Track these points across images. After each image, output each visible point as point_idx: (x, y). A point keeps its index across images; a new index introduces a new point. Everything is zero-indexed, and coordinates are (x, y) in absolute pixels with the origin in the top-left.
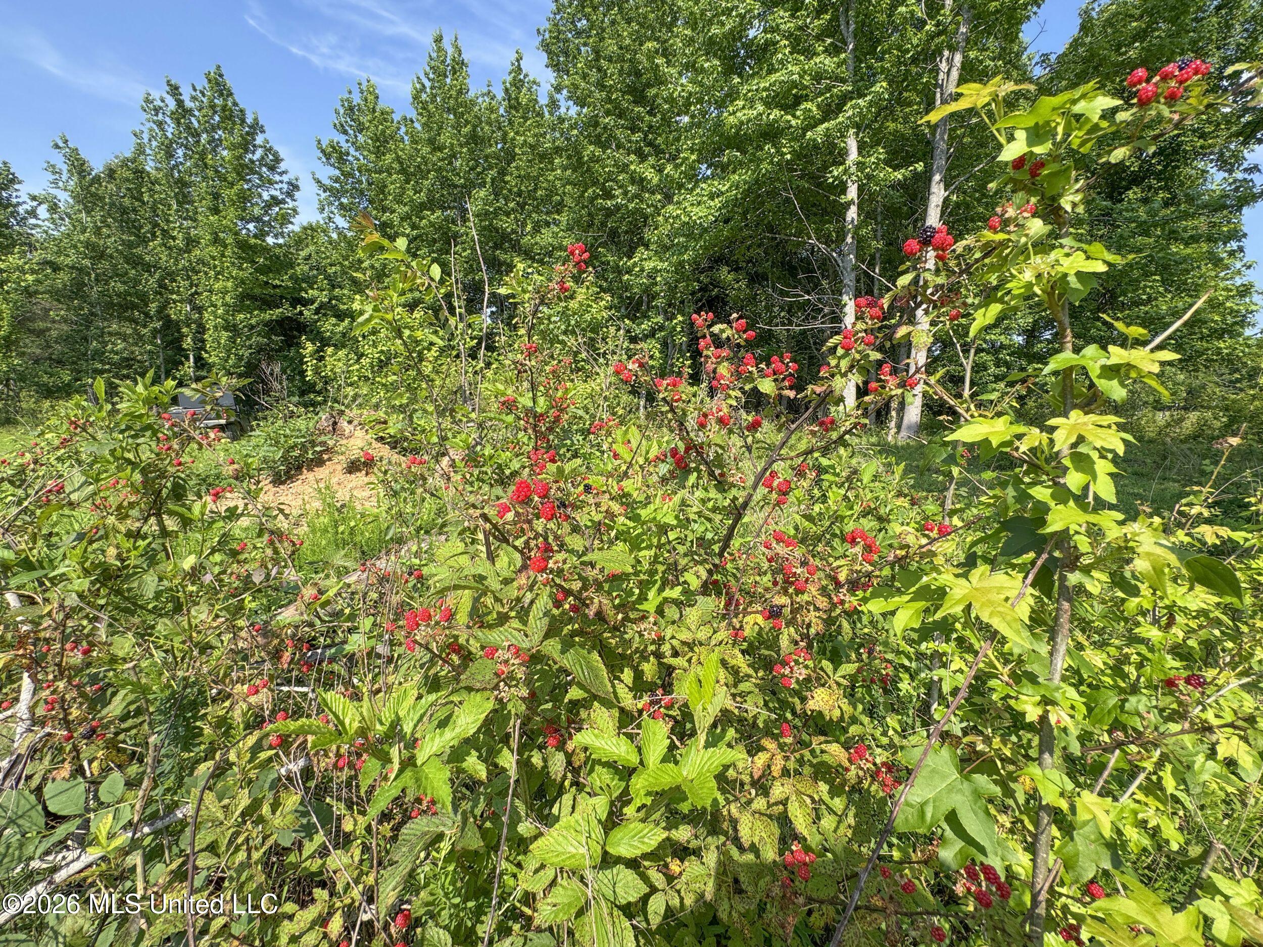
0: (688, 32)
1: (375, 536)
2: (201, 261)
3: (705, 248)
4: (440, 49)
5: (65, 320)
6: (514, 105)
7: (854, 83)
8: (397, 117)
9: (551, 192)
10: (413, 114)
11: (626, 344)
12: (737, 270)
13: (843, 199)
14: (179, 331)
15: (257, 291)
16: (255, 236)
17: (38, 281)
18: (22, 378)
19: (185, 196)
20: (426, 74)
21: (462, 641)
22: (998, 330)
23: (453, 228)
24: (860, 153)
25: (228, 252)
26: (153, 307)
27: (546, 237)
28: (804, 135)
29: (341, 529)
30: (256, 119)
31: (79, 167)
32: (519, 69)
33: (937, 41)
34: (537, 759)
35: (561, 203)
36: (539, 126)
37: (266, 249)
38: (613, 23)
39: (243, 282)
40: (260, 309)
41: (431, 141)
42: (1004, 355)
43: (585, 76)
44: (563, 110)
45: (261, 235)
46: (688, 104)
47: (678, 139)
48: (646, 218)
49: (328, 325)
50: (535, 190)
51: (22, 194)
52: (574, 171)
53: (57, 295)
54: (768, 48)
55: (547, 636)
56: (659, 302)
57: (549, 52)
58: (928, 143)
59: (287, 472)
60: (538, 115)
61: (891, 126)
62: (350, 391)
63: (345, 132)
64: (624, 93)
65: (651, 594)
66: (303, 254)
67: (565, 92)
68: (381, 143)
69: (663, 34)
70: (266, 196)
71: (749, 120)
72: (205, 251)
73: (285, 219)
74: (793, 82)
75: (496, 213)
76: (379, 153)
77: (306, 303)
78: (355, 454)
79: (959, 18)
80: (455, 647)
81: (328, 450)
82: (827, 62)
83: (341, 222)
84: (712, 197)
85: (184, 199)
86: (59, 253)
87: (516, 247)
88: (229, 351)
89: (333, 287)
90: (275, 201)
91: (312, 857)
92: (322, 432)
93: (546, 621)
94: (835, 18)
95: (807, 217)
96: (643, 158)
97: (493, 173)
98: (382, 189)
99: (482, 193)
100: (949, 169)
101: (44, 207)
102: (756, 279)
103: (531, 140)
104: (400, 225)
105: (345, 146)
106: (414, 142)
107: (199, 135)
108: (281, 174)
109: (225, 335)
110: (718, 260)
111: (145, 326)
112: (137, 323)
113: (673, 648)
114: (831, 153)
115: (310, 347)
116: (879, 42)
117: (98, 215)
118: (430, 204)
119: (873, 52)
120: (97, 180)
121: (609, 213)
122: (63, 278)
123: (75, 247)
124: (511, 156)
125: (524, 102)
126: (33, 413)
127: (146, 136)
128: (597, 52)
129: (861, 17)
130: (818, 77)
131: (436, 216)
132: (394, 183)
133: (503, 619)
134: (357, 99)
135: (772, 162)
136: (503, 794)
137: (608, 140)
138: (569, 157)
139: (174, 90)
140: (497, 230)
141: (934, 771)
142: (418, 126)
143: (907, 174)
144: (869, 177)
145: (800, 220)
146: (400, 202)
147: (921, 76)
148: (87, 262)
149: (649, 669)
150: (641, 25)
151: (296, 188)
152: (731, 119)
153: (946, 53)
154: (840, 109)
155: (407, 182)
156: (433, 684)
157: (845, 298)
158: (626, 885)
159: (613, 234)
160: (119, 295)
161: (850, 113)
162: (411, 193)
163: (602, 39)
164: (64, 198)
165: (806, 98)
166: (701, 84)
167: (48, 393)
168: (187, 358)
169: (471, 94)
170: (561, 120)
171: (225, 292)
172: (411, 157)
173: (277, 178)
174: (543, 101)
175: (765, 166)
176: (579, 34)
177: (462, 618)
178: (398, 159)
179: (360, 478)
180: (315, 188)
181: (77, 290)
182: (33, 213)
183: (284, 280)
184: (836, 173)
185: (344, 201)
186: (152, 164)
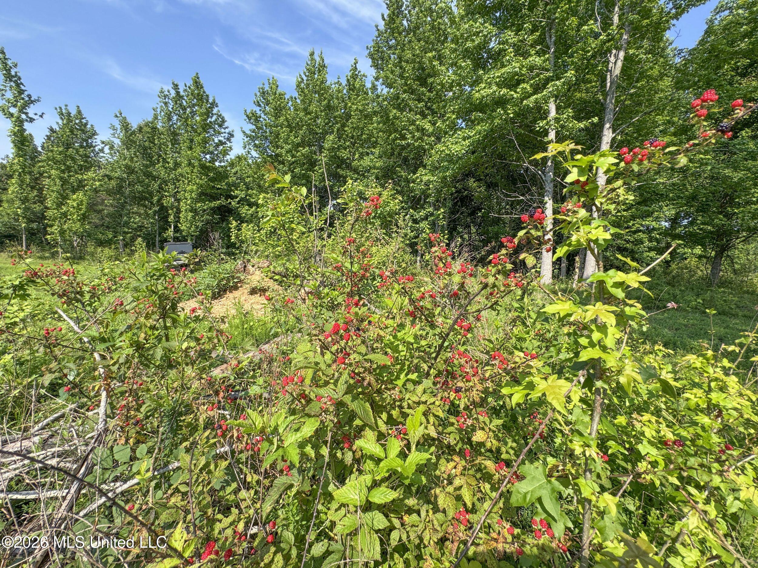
0: (453, 46)
1: (263, 332)
2: (181, 175)
3: (459, 169)
4: (312, 59)
5: (112, 205)
6: (352, 88)
7: (554, 71)
8: (287, 97)
9: (371, 136)
10: (296, 95)
11: (410, 224)
12: (479, 180)
13: (546, 139)
14: (167, 212)
15: (208, 191)
16: (210, 162)
17: (101, 185)
18: (89, 235)
19: (176, 140)
20: (305, 73)
21: (307, 393)
22: (651, 219)
23: (315, 157)
24: (557, 113)
25: (195, 170)
26: (155, 199)
27: (366, 162)
28: (522, 103)
29: (245, 326)
30: (214, 100)
31: (126, 126)
32: (356, 68)
33: (607, 44)
34: (339, 454)
35: (376, 142)
36: (365, 99)
37: (215, 169)
38: (410, 42)
39: (201, 186)
40: (210, 201)
41: (305, 110)
42: (654, 234)
43: (392, 72)
44: (379, 90)
45: (213, 161)
46: (451, 86)
47: (444, 107)
48: (425, 151)
49: (245, 210)
50: (362, 135)
51: (97, 141)
52: (384, 124)
53: (110, 192)
54: (501, 53)
55: (346, 393)
56: (431, 200)
57: (373, 59)
58: (602, 104)
59: (219, 293)
60: (365, 93)
61: (578, 95)
62: (254, 248)
63: (260, 106)
64: (414, 80)
65: (402, 376)
66: (233, 171)
67: (381, 80)
68: (278, 111)
69: (439, 46)
70: (216, 140)
71: (488, 95)
72: (184, 169)
73: (225, 153)
74: (516, 72)
75: (338, 148)
76: (277, 117)
77: (233, 197)
78: (255, 284)
79: (622, 31)
80: (303, 396)
81: (241, 281)
82: (537, 60)
83: (254, 154)
84: (464, 139)
85: (175, 142)
86: (112, 171)
87: (349, 167)
88: (192, 223)
89: (248, 189)
90: (221, 143)
91: (230, 494)
92: (238, 271)
93: (346, 386)
94: (543, 34)
95: (523, 150)
96: (424, 116)
97: (338, 126)
98: (277, 136)
99: (331, 137)
100: (616, 120)
101: (108, 147)
102: (490, 186)
103: (360, 108)
104: (286, 155)
105: (259, 112)
106: (296, 110)
107: (186, 109)
108: (225, 129)
109: (190, 214)
110: (467, 175)
111: (150, 209)
112: (146, 207)
113: (409, 404)
114: (539, 112)
115: (234, 223)
116: (570, 47)
117: (132, 151)
118: (302, 144)
119: (566, 53)
120: (134, 133)
121: (403, 148)
122: (113, 183)
123: (120, 167)
124: (348, 116)
125: (357, 86)
126: (92, 254)
127: (159, 110)
128: (400, 58)
129: (559, 33)
130: (531, 68)
131: (305, 150)
132: (284, 132)
133: (327, 383)
134: (267, 88)
135: (501, 119)
136: (322, 468)
137: (405, 106)
138: (382, 117)
139: (176, 87)
140: (339, 158)
141: (534, 477)
142: (298, 101)
143: (587, 124)
144: (563, 127)
145: (519, 152)
146: (287, 143)
147: (597, 66)
148: (125, 175)
149: (395, 413)
150: (427, 42)
151: (232, 136)
152: (477, 95)
153: (614, 51)
154: (544, 86)
155: (291, 132)
156: (293, 412)
157: (546, 199)
158: (379, 521)
159: (406, 160)
160: (139, 192)
161: (551, 89)
162: (292, 138)
163: (403, 51)
164: (117, 142)
165: (523, 81)
166: (460, 75)
167: (101, 243)
168: (170, 227)
169: (328, 83)
170: (378, 96)
171: (191, 192)
172: (294, 119)
173: (223, 130)
174: (369, 85)
175: (497, 121)
176: (390, 48)
177: (308, 381)
178: (287, 119)
179: (257, 298)
180: (241, 135)
181: (119, 189)
182: (102, 150)
183: (223, 185)
184: (541, 125)
185: (257, 142)
186: (160, 124)
